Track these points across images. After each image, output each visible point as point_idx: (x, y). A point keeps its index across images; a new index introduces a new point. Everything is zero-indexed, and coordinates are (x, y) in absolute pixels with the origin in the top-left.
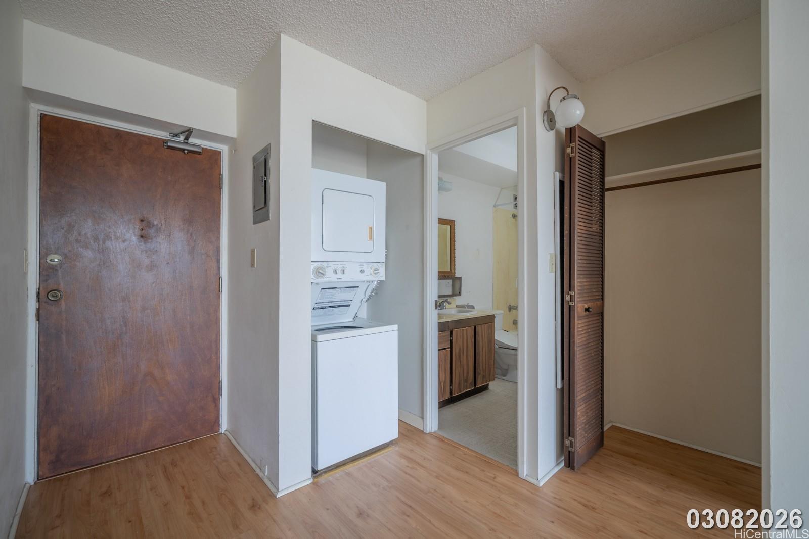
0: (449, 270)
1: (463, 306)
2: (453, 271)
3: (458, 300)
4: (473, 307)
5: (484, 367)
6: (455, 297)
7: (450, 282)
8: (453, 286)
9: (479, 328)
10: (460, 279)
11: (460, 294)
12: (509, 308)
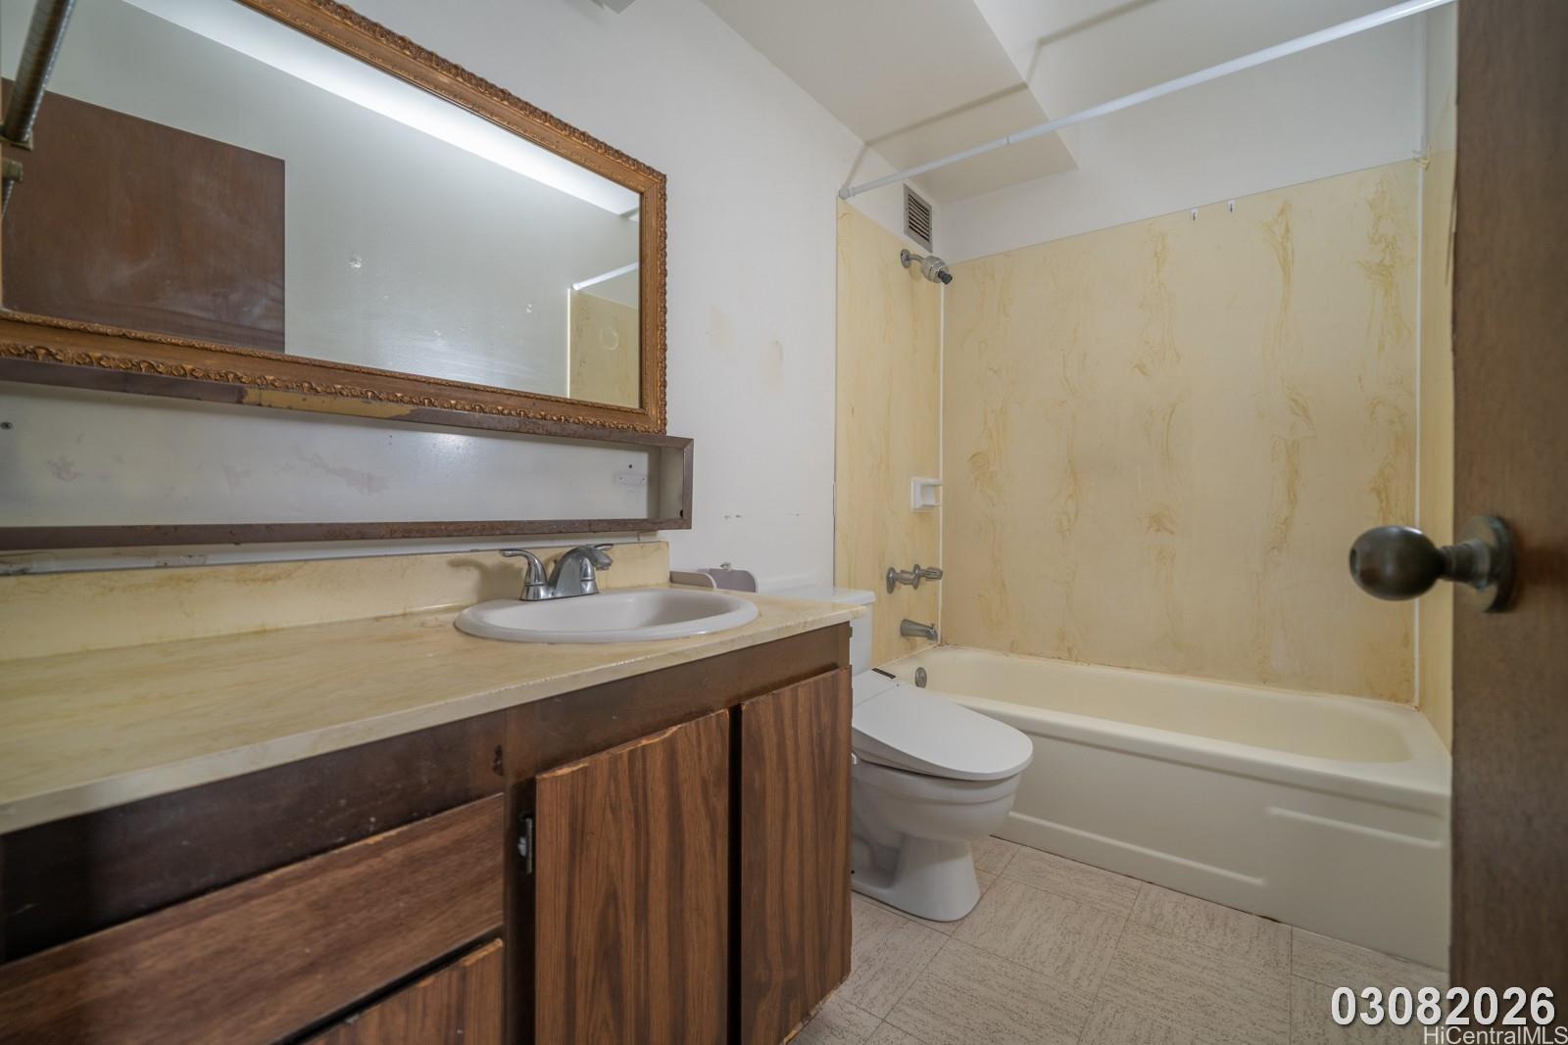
0: (633, 404)
1: (698, 580)
2: (653, 411)
3: (680, 550)
4: (745, 582)
5: (793, 933)
6: (664, 535)
7: (641, 461)
8: (656, 481)
9: (760, 713)
10: (684, 445)
11: (683, 520)
12: (888, 578)
